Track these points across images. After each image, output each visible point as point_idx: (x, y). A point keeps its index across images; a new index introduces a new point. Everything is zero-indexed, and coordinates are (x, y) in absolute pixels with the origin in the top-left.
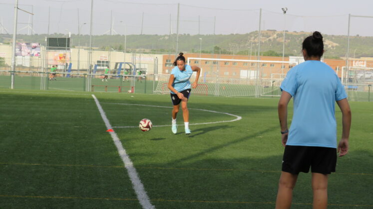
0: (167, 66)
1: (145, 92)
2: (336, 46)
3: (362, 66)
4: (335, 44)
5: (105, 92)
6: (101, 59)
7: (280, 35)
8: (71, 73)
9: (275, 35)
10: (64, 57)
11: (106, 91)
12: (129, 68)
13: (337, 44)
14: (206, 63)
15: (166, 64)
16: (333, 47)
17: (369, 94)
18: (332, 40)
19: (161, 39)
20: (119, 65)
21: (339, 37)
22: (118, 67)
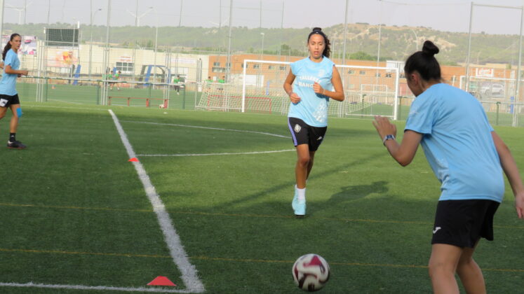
0: (215, 71)
1: (184, 107)
2: (453, 48)
3: (487, 75)
4: (451, 45)
5: (126, 106)
6: (122, 60)
7: (374, 31)
8: (80, 79)
9: (368, 30)
10: (70, 56)
11: (129, 105)
12: (161, 72)
13: (454, 45)
14: (270, 67)
15: (213, 69)
16: (447, 48)
17: (498, 116)
18: (446, 38)
19: (207, 33)
20: (147, 68)
21: (456, 34)
22: (146, 72)
